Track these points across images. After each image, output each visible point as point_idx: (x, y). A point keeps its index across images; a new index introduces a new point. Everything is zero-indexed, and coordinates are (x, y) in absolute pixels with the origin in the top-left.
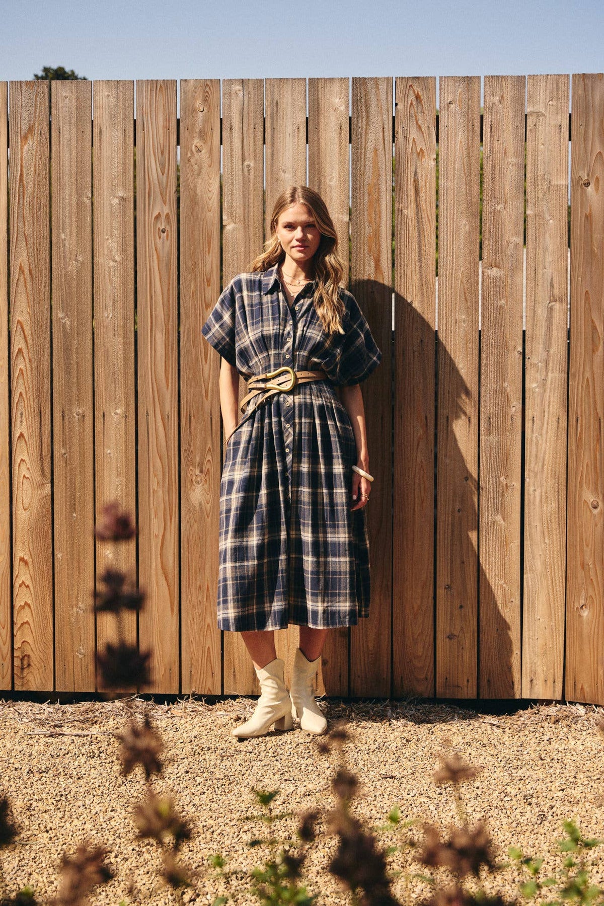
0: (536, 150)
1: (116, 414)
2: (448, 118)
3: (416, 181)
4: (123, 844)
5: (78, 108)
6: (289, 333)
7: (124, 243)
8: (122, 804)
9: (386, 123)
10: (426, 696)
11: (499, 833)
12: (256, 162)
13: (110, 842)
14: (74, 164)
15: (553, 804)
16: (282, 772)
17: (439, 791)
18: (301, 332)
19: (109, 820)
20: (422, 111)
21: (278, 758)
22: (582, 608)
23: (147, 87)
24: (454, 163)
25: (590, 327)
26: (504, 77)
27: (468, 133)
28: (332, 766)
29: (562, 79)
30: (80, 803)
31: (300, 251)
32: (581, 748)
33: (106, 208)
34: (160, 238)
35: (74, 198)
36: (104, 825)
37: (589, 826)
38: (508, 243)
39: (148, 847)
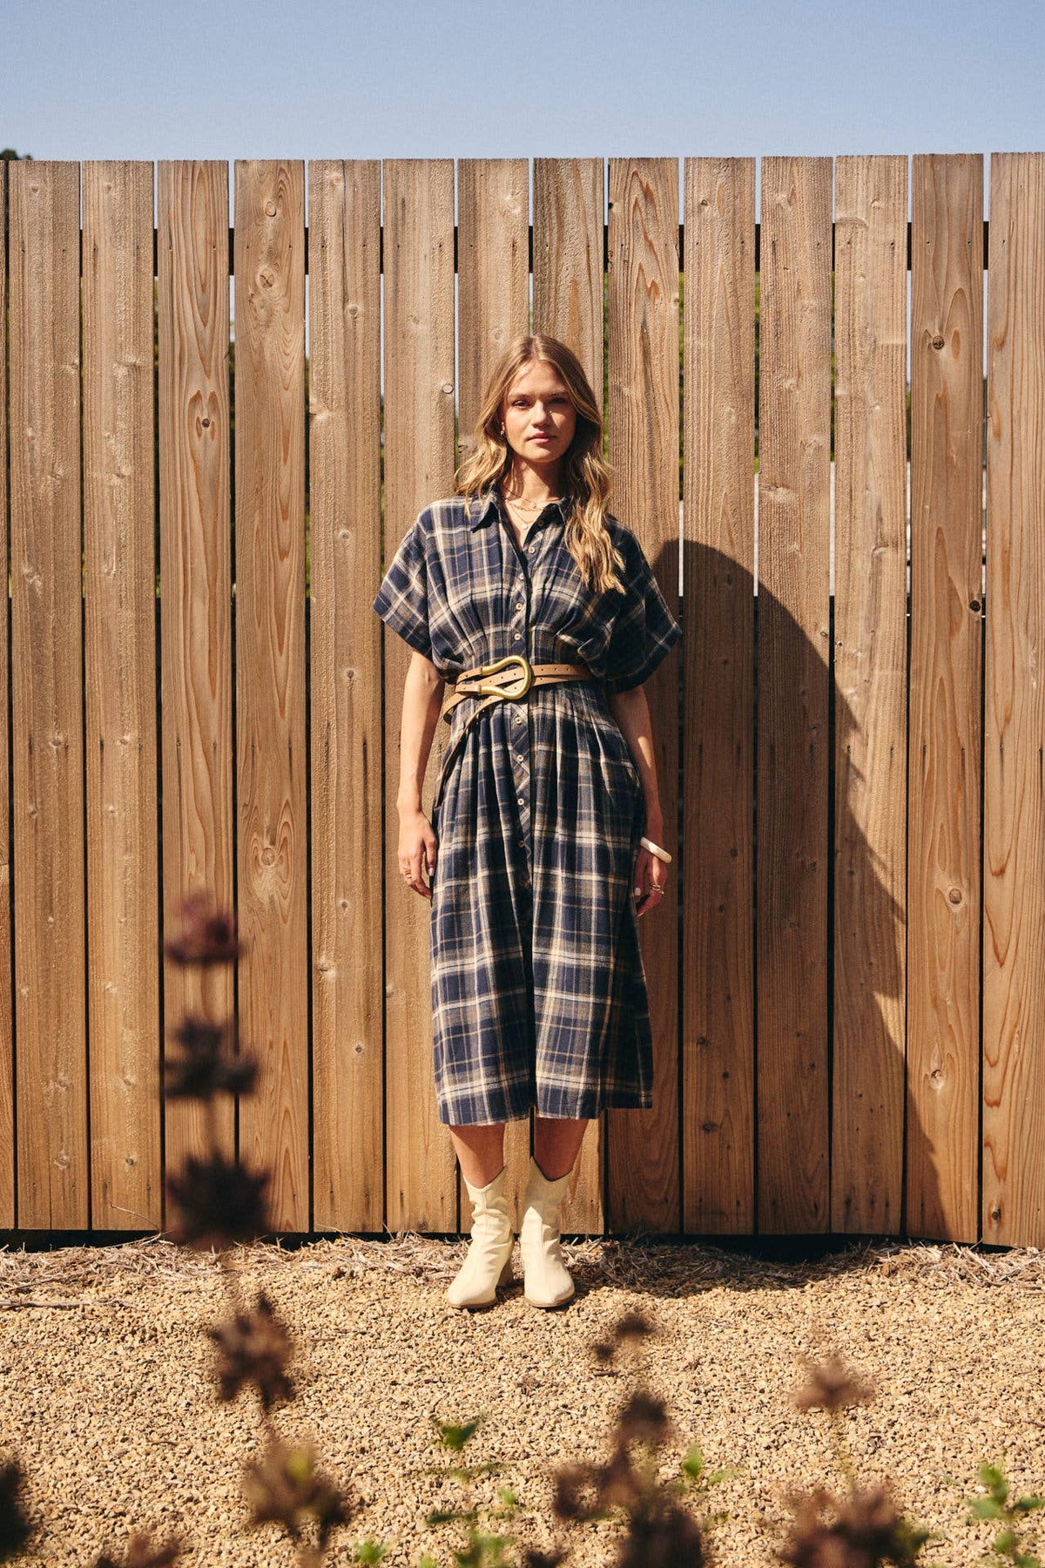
0: (850, 285)
1: (123, 742)
2: (700, 229)
3: (644, 336)
4: (145, 1501)
5: (55, 209)
6: (519, 595)
7: (137, 446)
8: (142, 1428)
9: (592, 238)
10: (666, 1229)
11: (803, 1470)
12: (366, 304)
13: (123, 1497)
14: (49, 307)
15: (894, 1418)
16: (419, 1367)
17: (695, 1398)
18: (540, 592)
19: (120, 1456)
20: (655, 218)
21: (412, 1342)
22: (933, 1075)
23: (176, 172)
24: (711, 308)
25: (945, 591)
26: (794, 160)
27: (734, 255)
28: (506, 1356)
29: (896, 164)
30: (67, 1427)
31: (541, 445)
32: (937, 1318)
33: (106, 382)
34: (199, 435)
35: (49, 366)
36: (111, 1467)
37: (959, 1456)
38: (803, 445)
39: (190, 1504)
